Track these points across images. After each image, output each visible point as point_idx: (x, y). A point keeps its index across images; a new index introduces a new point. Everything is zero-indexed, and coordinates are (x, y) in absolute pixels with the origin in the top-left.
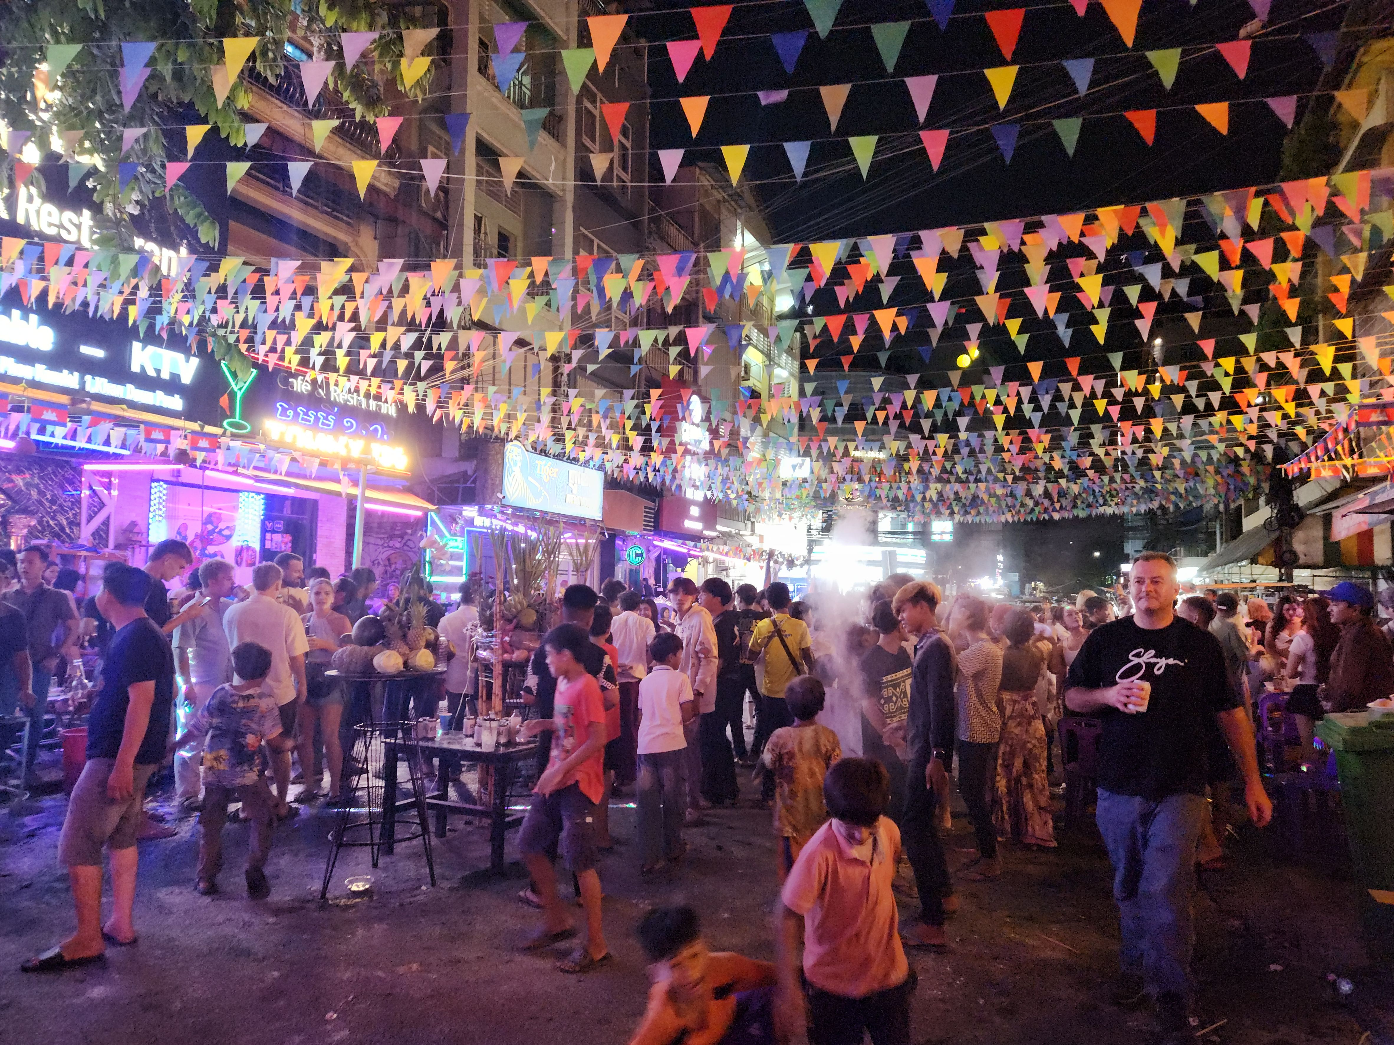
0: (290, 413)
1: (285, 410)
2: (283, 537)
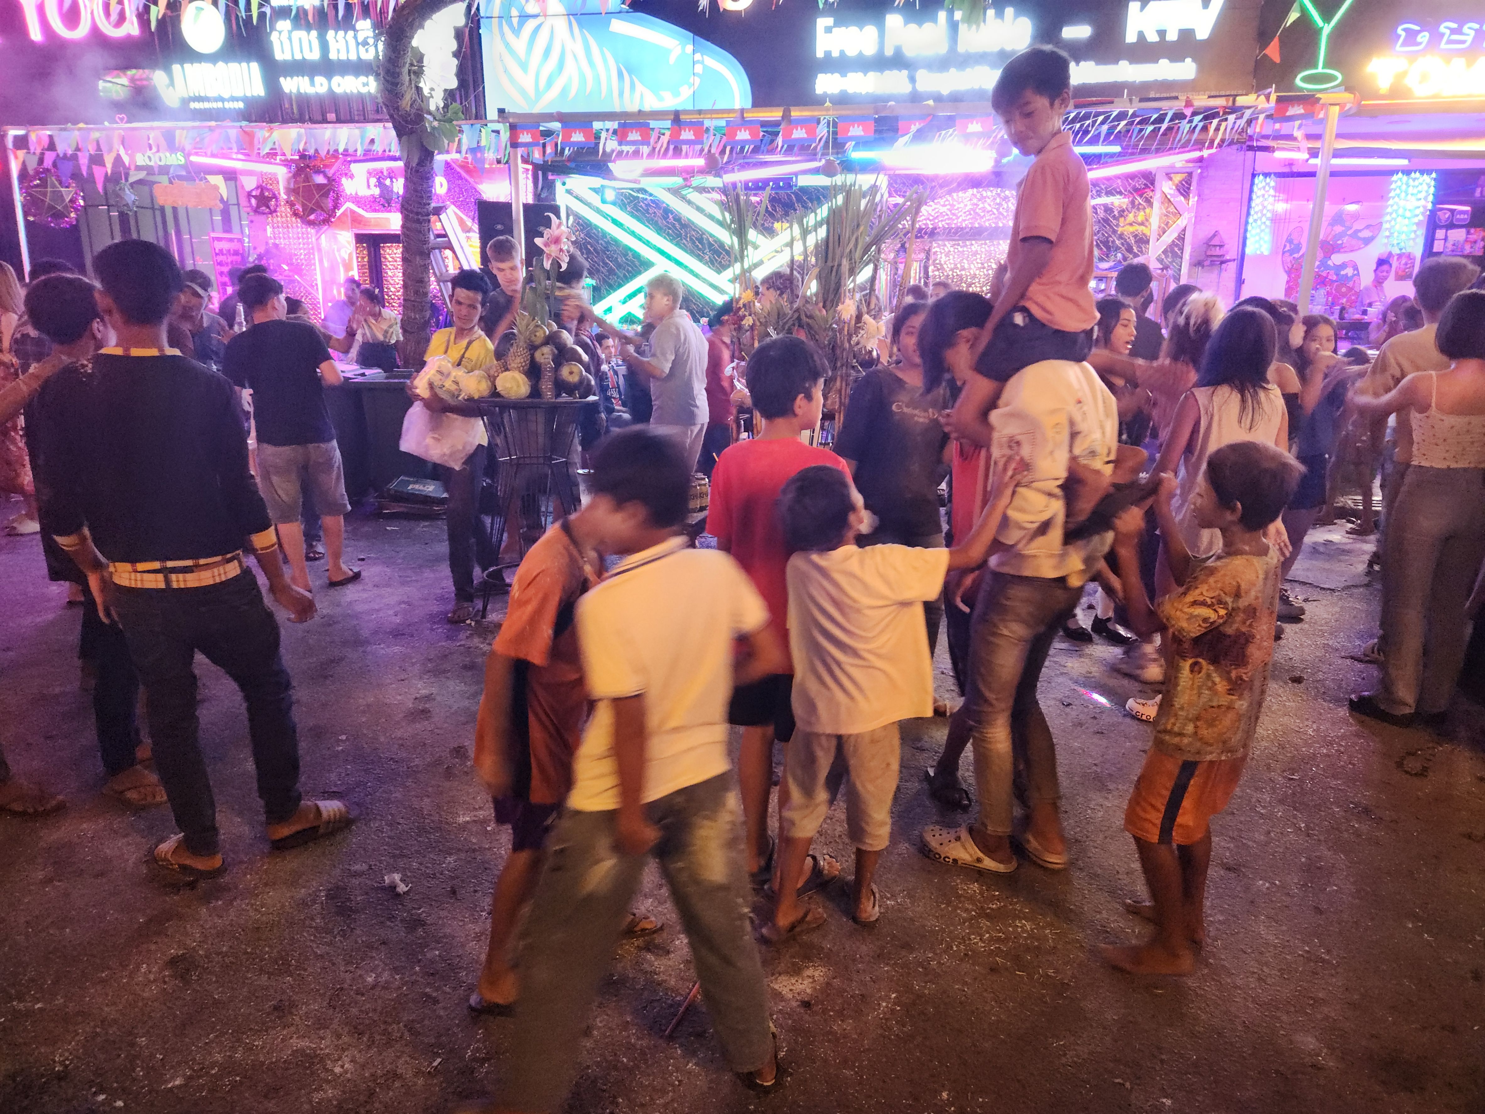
0: (1424, 37)
1: (1411, 36)
2: (1468, 233)
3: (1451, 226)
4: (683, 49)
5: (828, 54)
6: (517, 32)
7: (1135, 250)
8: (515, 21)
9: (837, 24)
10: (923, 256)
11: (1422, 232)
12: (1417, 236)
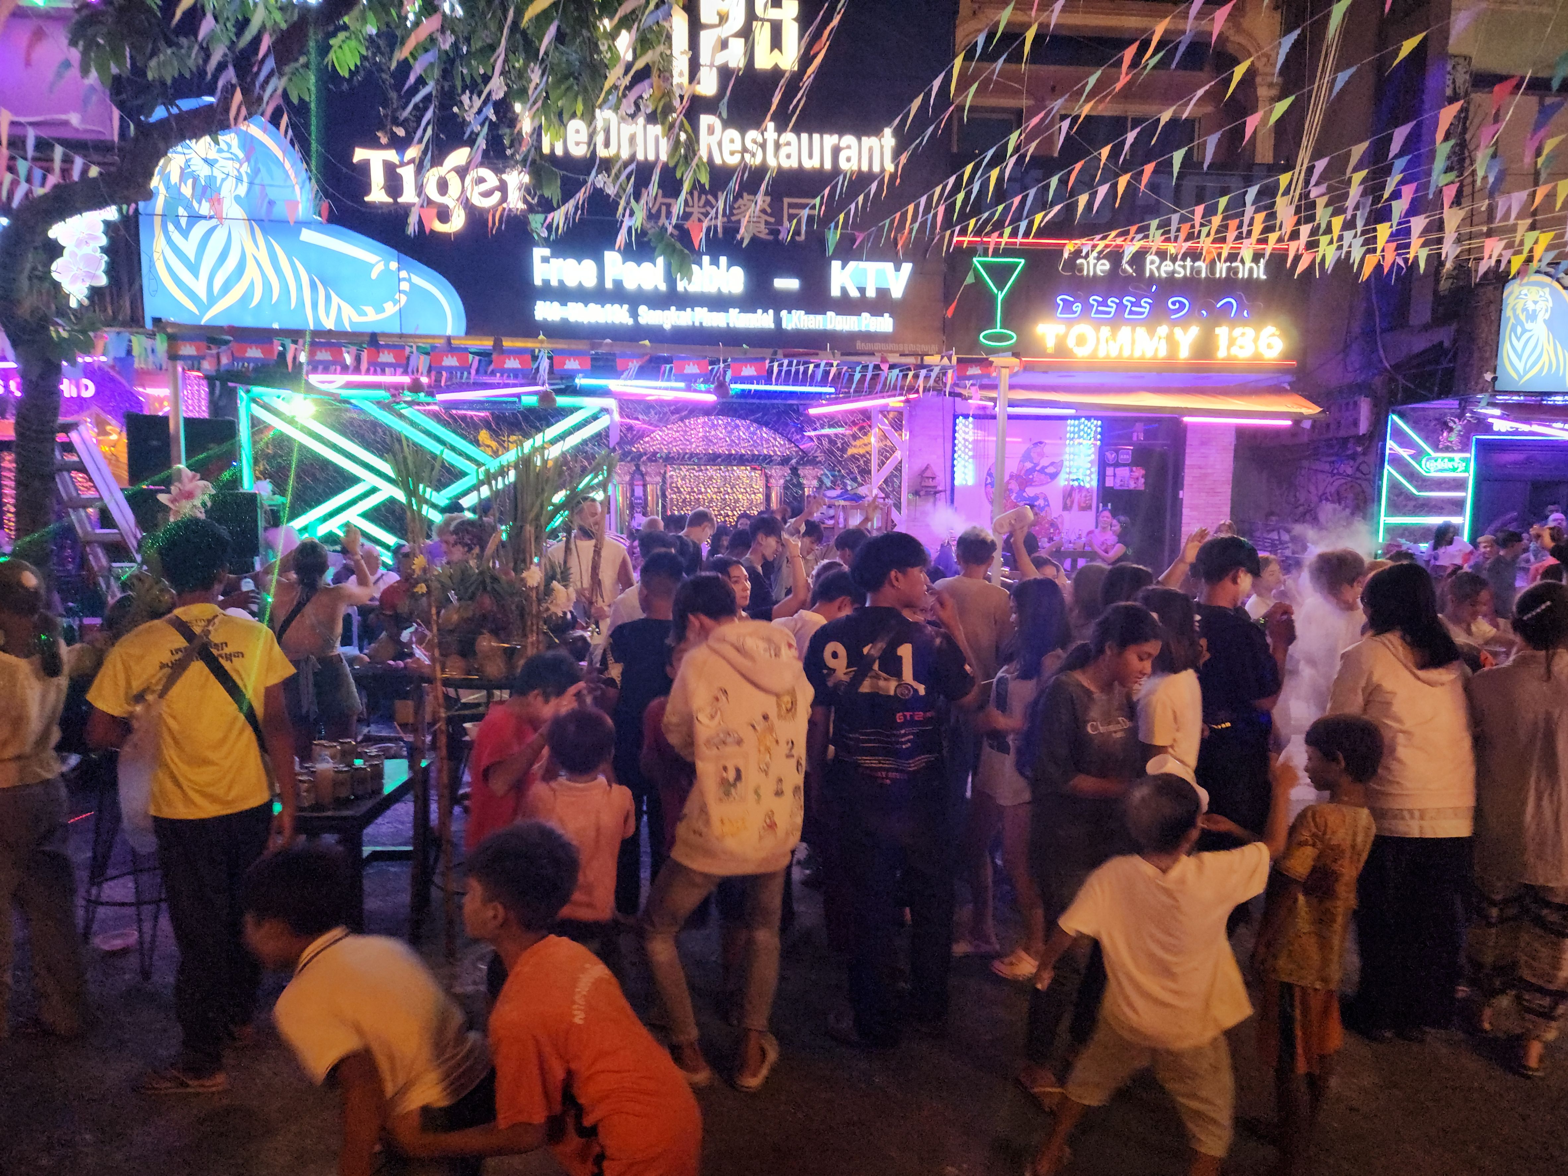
0: (1077, 307)
1: (1068, 305)
2: (1131, 471)
3: (1117, 465)
4: (387, 265)
5: (546, 282)
6: (185, 233)
7: (859, 479)
8: (183, 222)
9: (554, 255)
10: (659, 479)
11: (1095, 469)
12: (1091, 473)
